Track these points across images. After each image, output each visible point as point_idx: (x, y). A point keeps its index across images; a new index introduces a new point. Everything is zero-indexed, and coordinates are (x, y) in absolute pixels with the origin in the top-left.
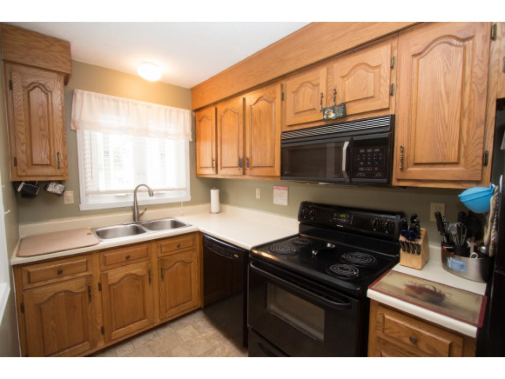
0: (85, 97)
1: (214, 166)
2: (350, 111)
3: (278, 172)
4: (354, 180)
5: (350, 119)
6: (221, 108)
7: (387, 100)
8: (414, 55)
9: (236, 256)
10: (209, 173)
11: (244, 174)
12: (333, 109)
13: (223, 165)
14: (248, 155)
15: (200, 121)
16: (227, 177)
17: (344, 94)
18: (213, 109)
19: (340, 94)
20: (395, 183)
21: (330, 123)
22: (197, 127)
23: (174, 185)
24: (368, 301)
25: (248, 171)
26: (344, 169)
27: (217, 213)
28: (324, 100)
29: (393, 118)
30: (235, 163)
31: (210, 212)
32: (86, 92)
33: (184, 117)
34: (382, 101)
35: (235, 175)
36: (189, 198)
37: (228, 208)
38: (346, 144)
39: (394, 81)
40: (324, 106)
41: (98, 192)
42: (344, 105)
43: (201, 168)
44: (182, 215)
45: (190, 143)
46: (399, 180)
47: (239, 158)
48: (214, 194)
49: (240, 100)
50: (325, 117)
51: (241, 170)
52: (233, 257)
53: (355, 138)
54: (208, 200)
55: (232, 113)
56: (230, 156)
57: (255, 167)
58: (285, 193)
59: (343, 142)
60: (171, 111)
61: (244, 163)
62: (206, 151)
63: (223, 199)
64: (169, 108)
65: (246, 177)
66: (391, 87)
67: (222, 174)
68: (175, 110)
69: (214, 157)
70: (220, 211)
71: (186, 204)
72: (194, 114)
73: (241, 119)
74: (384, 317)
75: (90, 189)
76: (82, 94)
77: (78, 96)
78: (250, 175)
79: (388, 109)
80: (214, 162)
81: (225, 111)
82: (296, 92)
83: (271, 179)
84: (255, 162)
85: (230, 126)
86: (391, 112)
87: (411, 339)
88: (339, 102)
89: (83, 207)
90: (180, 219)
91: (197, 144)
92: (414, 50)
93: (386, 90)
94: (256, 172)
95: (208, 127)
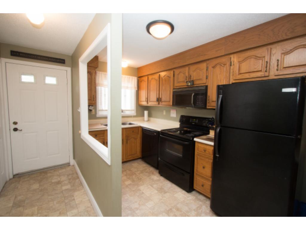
0: (100, 74)
1: (147, 100)
2: (195, 83)
3: (171, 104)
4: (195, 106)
5: (195, 86)
6: (150, 77)
7: (205, 81)
8: (213, 67)
9: (155, 134)
10: (144, 103)
11: (159, 104)
12: (190, 82)
13: (151, 100)
14: (160, 97)
15: (141, 82)
16: (152, 105)
17: (193, 77)
18: (147, 77)
19: (192, 77)
20: (208, 107)
21: (188, 87)
22: (140, 84)
23: (129, 108)
24: (195, 142)
25: (160, 103)
26: (192, 102)
27: (147, 121)
28: (187, 78)
29: (207, 87)
30: (155, 100)
31: (144, 121)
32: (100, 72)
33: (134, 80)
34: (204, 81)
35: (155, 105)
36: (135, 114)
37: (152, 119)
38: (193, 94)
39: (207, 74)
40: (187, 80)
41: (103, 110)
42: (193, 81)
43: (141, 101)
44: (133, 121)
45: (137, 91)
46: (208, 106)
47: (157, 97)
48: (146, 113)
49: (158, 74)
50: (187, 84)
51: (158, 103)
52: (154, 134)
53: (196, 92)
54: (143, 115)
55: (154, 80)
56: (153, 97)
57: (163, 102)
58: (175, 112)
59: (192, 94)
60: (129, 78)
61: (159, 100)
62: (143, 94)
63: (150, 115)
64: (129, 76)
65: (160, 105)
66: (207, 76)
67: (150, 104)
68: (131, 77)
69: (147, 97)
70: (148, 120)
71: (134, 116)
72: (138, 78)
73: (158, 83)
74: (198, 146)
75: (100, 109)
76: (99, 73)
77: (98, 74)
78: (161, 105)
79: (206, 83)
80: (147, 99)
81: (152, 79)
82: (179, 74)
83: (169, 106)
84: (163, 99)
85: (154, 85)
86: (207, 84)
87: (204, 150)
88: (192, 79)
89: (97, 116)
90: (132, 122)
91: (140, 92)
92: (213, 66)
93: (205, 77)
94: (163, 103)
95: (144, 85)
